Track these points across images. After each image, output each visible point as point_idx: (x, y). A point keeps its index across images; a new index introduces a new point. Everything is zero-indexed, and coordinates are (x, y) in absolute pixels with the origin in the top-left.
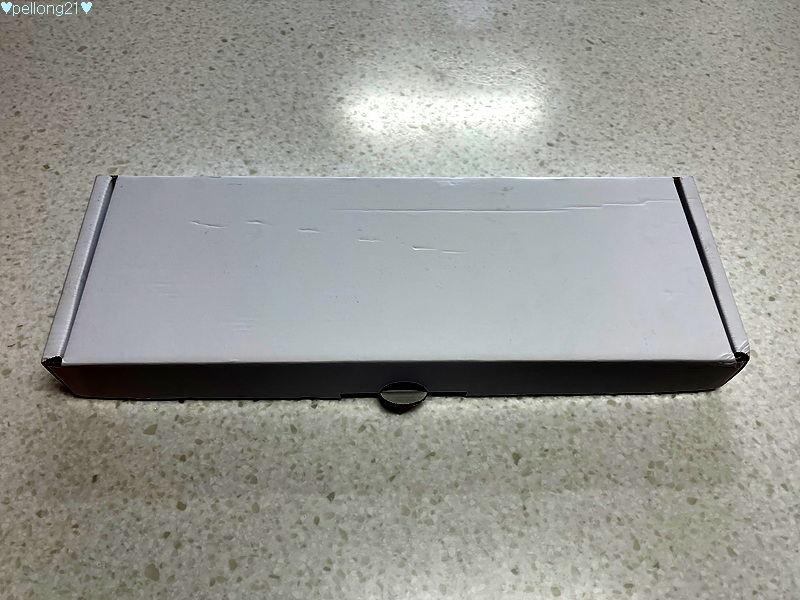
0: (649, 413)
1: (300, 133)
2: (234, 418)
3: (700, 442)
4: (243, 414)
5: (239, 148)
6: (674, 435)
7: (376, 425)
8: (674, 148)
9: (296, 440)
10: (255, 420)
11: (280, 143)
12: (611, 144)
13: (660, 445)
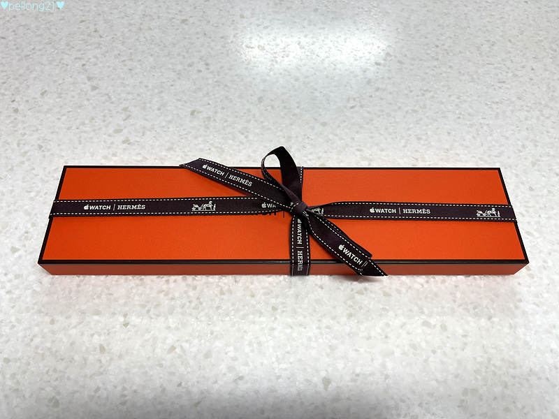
0: (464, 336)
1: (143, 52)
2: (43, 337)
3: (515, 368)
4: (53, 333)
5: (84, 65)
6: (489, 359)
7: (186, 345)
8: (495, 68)
9: (104, 361)
10: (65, 340)
11: (124, 61)
12: (436, 63)
13: (475, 371)
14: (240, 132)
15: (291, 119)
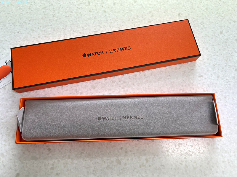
14: (200, 23)
15: (221, 18)
